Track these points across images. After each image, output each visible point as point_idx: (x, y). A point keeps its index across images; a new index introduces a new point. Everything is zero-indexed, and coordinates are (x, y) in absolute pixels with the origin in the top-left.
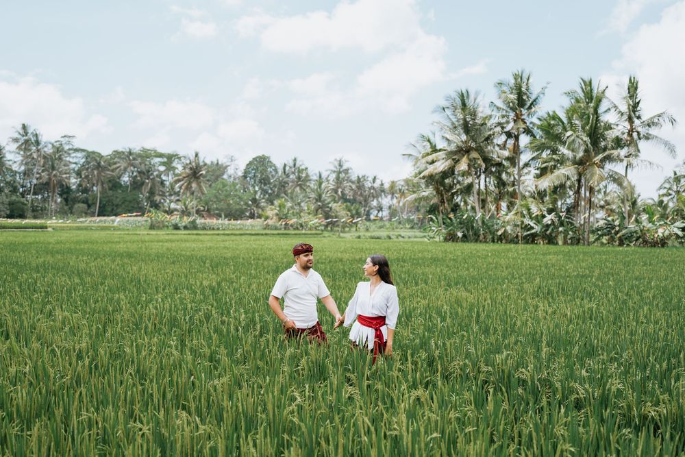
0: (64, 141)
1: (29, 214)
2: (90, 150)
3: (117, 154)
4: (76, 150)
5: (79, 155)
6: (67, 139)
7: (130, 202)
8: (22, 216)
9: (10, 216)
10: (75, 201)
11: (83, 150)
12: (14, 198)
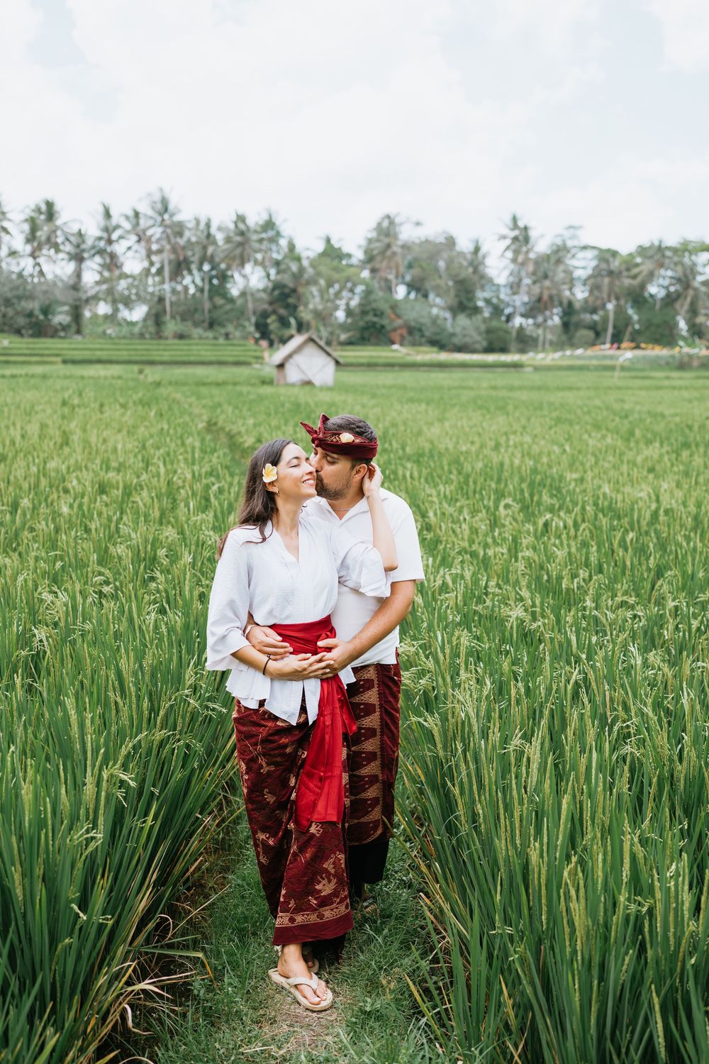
0: (567, 234)
1: (513, 346)
2: (604, 246)
3: (642, 251)
4: (585, 248)
5: (590, 254)
6: (572, 231)
7: (658, 326)
8: (503, 350)
9: (489, 350)
10: (579, 325)
11: (594, 248)
12: (495, 323)
